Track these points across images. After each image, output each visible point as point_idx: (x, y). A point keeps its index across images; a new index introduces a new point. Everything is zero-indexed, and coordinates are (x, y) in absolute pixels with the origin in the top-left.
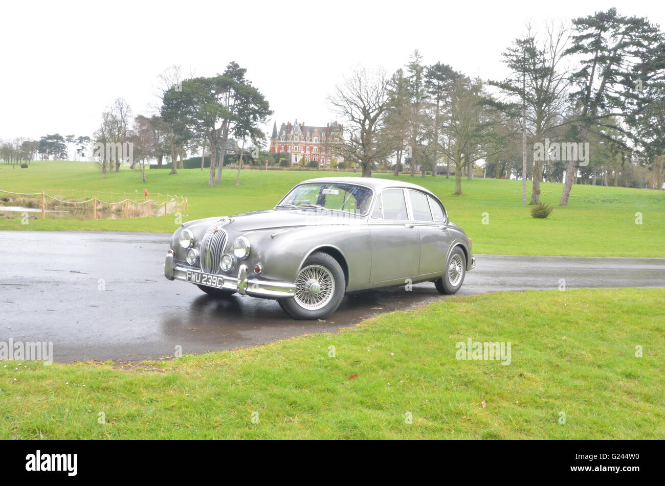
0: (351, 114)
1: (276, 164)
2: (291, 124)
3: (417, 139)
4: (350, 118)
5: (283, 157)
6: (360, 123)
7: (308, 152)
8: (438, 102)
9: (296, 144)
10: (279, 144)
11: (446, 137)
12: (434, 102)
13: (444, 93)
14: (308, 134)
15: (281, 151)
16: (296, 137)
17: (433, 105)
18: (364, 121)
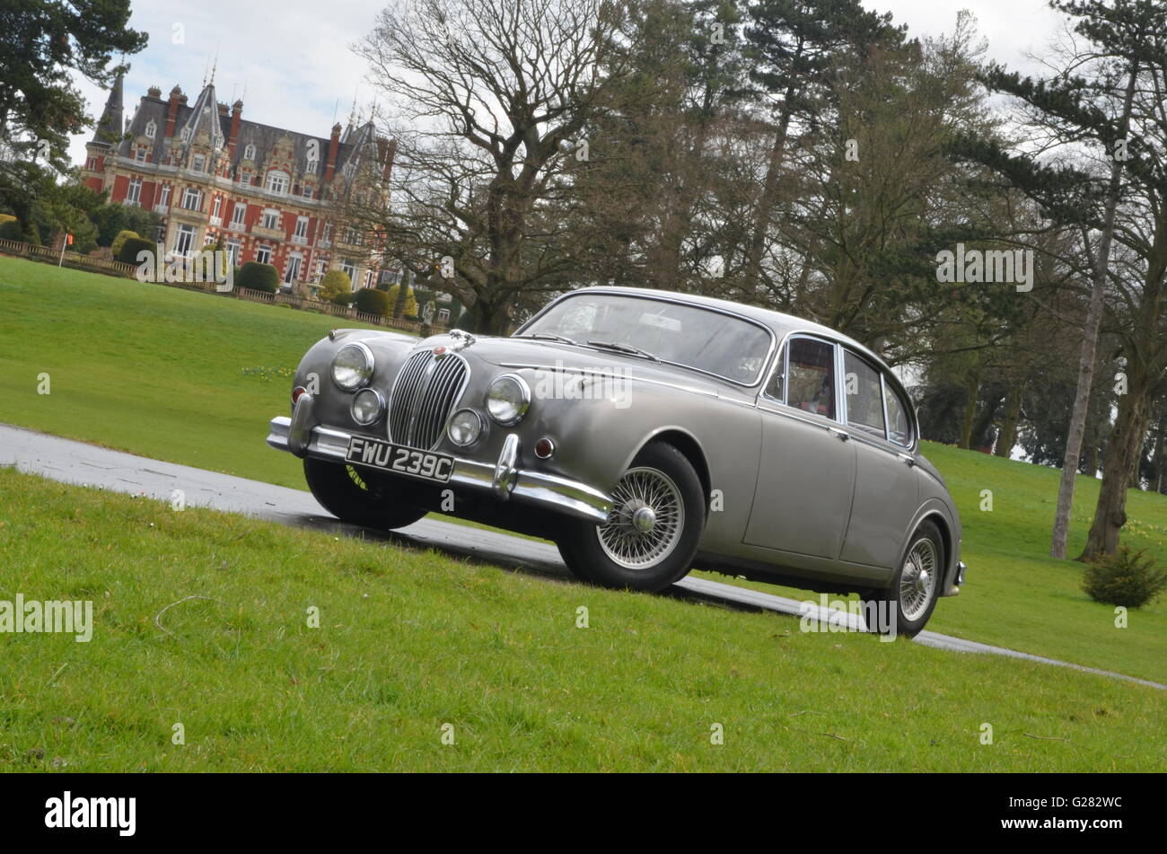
0: (464, 109)
1: (102, 250)
2: (184, 99)
3: (687, 246)
4: (459, 123)
5: (132, 229)
6: (492, 148)
7: (237, 227)
8: (785, 121)
9: (198, 186)
10: (121, 173)
11: (795, 258)
12: (768, 116)
13: (814, 91)
14: (251, 153)
15: (128, 202)
16: (199, 156)
17: (764, 128)
18: (511, 145)
